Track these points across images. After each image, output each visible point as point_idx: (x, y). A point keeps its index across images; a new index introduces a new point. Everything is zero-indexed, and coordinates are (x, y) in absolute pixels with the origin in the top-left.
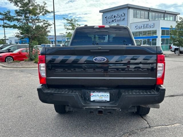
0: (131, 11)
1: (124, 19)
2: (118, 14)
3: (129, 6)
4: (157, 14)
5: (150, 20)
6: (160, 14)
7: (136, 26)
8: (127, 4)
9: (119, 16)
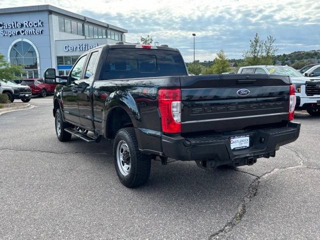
0: (55, 18)
1: (41, 32)
2: (28, 23)
3: (50, 9)
4: (96, 28)
5: (87, 38)
6: (100, 29)
7: (66, 47)
8: (48, 6)
9: (31, 24)
